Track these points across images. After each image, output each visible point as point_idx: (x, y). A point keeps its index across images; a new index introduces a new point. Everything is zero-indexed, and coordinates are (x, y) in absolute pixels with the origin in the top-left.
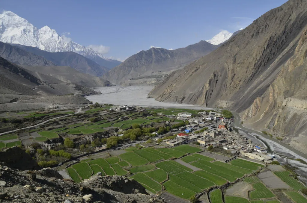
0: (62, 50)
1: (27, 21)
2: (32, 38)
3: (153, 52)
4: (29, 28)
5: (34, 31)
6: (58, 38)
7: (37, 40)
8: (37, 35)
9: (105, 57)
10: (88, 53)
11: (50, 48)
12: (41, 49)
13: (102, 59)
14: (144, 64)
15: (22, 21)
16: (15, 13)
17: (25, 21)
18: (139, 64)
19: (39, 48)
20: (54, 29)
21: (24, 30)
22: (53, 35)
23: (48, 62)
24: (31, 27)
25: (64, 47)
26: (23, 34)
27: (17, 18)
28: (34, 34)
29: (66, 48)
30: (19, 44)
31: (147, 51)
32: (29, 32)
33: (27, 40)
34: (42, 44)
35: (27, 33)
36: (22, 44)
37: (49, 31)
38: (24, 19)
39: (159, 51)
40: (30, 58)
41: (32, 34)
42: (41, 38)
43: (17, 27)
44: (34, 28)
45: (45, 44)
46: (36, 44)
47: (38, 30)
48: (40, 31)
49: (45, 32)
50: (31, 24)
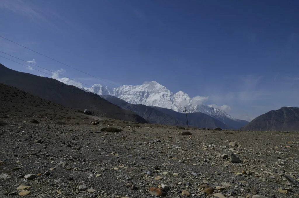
0: (192, 111)
1: (166, 88)
2: (169, 102)
3: (284, 112)
4: (167, 93)
5: (171, 96)
6: (190, 101)
7: (173, 103)
8: (173, 99)
9: (233, 117)
10: (217, 113)
11: (182, 110)
12: (175, 111)
13: (229, 119)
14: (273, 124)
15: (162, 88)
16: (157, 82)
17: (164, 88)
18: (268, 124)
19: (174, 110)
20: (186, 93)
21: (163, 95)
22: (186, 98)
23: (178, 122)
24: (169, 93)
25: (194, 109)
26: (162, 98)
27: (159, 86)
28: (170, 98)
29: (196, 109)
30: (158, 107)
31: (277, 110)
32: (167, 96)
33: (164, 103)
34: (176, 106)
35: (165, 98)
36: (160, 107)
37: (183, 95)
38: (163, 87)
39: (292, 110)
40: (165, 118)
41: (169, 98)
42: (176, 101)
43: (158, 93)
44: (171, 93)
45: (179, 106)
46: (171, 106)
47: (173, 95)
48: (175, 96)
49: (179, 96)
50: (168, 90)
